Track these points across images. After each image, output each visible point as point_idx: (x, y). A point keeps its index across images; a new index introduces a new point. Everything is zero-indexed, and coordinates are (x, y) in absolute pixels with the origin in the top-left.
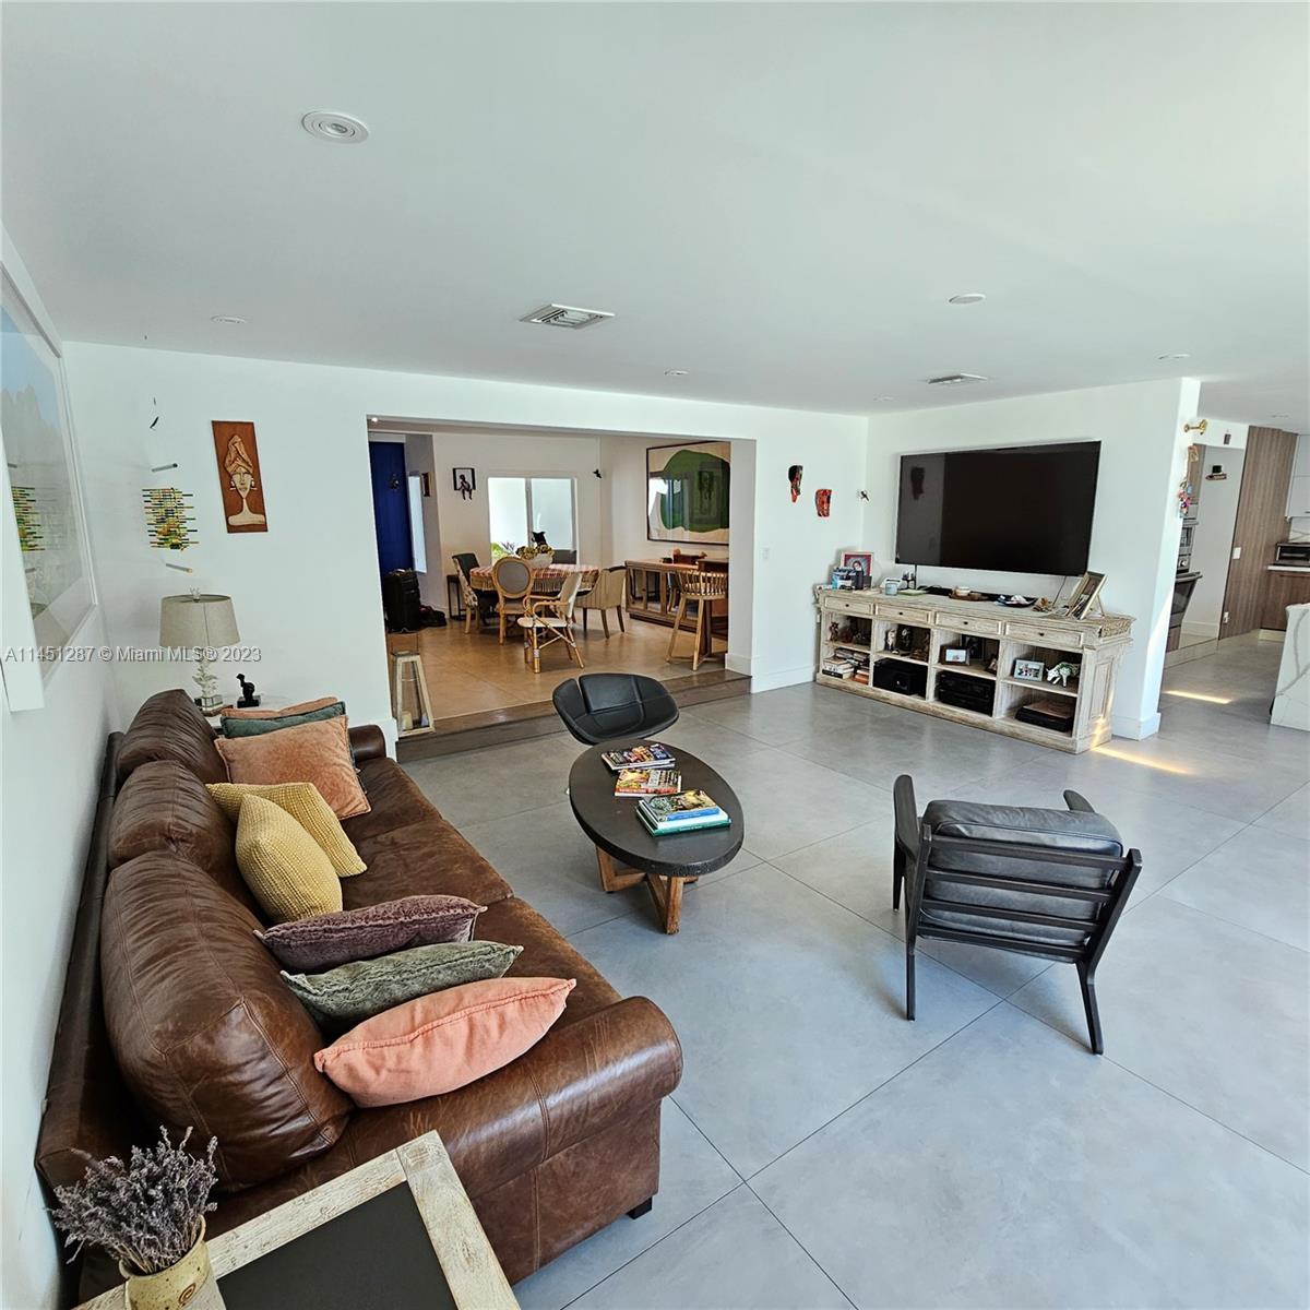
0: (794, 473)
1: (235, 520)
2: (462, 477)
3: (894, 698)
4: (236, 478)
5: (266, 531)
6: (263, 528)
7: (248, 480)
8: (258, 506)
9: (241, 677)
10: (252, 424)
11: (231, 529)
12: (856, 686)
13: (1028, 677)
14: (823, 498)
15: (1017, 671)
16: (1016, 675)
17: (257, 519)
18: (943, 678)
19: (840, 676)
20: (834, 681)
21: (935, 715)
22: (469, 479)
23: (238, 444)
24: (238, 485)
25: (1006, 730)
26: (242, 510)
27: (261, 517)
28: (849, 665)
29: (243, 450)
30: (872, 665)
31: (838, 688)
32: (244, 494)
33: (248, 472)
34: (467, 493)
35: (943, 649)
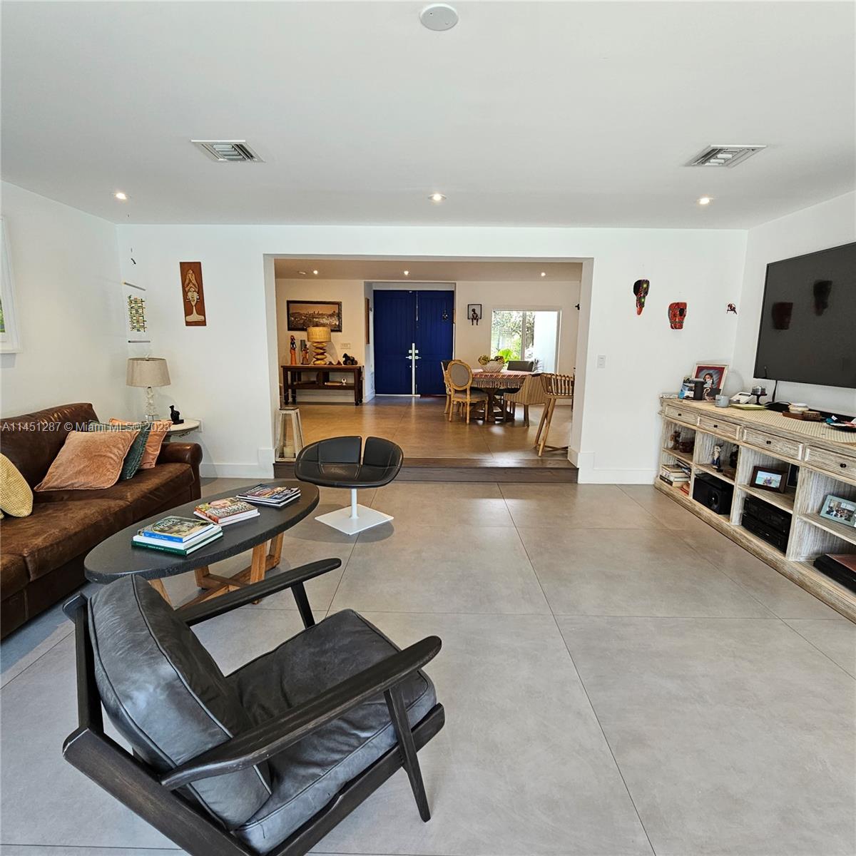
0: (640, 288)
1: (190, 318)
2: (474, 310)
3: (705, 514)
4: (189, 294)
5: (205, 325)
6: (203, 323)
7: (196, 296)
8: (201, 311)
9: (172, 407)
10: (200, 263)
11: (188, 324)
12: (680, 495)
13: (838, 519)
14: (678, 313)
15: (826, 508)
16: (823, 513)
17: (201, 318)
18: (750, 502)
19: (671, 483)
20: (666, 486)
21: (734, 540)
22: (478, 312)
23: (191, 276)
24: (191, 299)
25: (796, 576)
26: (192, 313)
27: (202, 317)
28: (683, 475)
29: (194, 278)
30: (693, 477)
31: (667, 494)
32: (193, 304)
33: (195, 291)
34: (475, 321)
35: (756, 469)
